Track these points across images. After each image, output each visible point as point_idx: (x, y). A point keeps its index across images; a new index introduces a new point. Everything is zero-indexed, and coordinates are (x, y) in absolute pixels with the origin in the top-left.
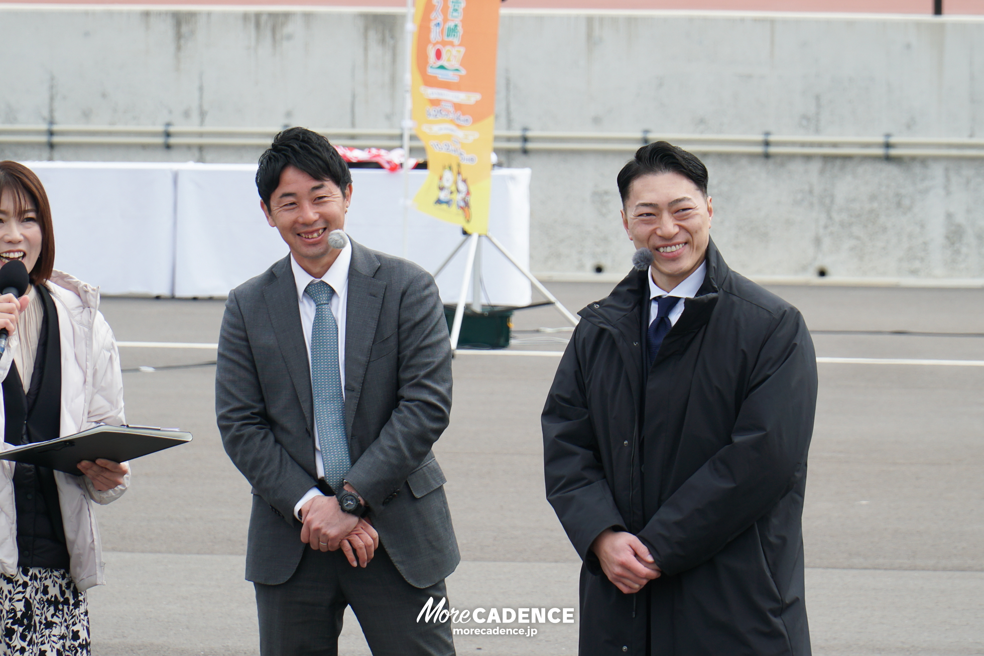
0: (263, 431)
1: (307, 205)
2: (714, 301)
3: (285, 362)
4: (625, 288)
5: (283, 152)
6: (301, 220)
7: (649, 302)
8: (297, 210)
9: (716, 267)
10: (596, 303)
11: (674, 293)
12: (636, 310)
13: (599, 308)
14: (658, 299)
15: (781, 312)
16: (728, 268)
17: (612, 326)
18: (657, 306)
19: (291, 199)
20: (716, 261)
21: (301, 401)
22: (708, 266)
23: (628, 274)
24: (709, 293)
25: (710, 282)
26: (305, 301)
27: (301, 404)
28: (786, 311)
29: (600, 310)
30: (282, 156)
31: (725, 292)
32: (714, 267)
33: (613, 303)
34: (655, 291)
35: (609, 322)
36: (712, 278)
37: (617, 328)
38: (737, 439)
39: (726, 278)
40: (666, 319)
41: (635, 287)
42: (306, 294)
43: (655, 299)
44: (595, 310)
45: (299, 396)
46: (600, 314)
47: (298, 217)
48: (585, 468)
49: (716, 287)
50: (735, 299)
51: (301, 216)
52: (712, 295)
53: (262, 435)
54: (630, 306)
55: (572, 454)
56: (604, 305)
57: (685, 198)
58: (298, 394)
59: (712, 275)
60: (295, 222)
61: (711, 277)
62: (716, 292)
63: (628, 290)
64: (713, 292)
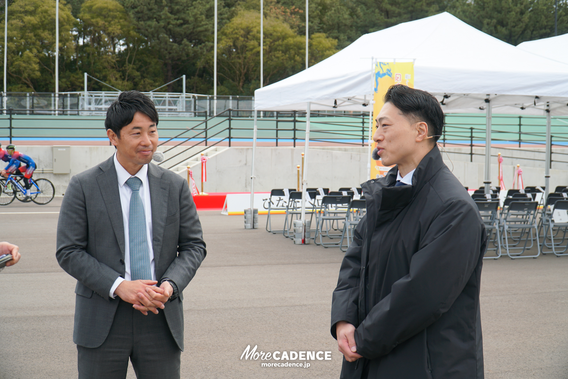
0: (81, 252)
1: (146, 135)
3: (111, 221)
5: (134, 104)
6: (143, 143)
8: (141, 137)
13: (373, 183)
15: (449, 202)
19: (138, 131)
21: (119, 244)
26: (124, 187)
27: (120, 245)
28: (453, 202)
29: (372, 185)
30: (134, 106)
33: (382, 181)
35: (371, 193)
37: (373, 197)
42: (126, 184)
45: (118, 241)
46: (370, 187)
47: (140, 142)
51: (143, 141)
53: (80, 255)
56: (377, 181)
58: (118, 240)
60: (139, 144)
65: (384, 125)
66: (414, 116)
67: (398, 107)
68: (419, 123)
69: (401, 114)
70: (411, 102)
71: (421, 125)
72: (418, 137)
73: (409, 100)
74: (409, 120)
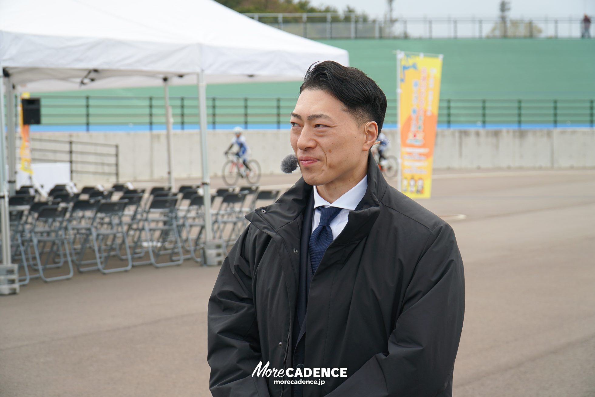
2: (375, 214)
4: (291, 198)
7: (313, 210)
9: (377, 182)
10: (263, 208)
11: (336, 204)
12: (298, 219)
13: (265, 214)
14: (320, 208)
15: (437, 228)
16: (387, 185)
17: (276, 232)
18: (320, 215)
20: (376, 177)
22: (369, 181)
23: (294, 184)
24: (371, 206)
25: (371, 196)
28: (442, 227)
29: (266, 216)
31: (384, 206)
32: (375, 182)
33: (279, 210)
34: (319, 201)
35: (272, 228)
36: (374, 193)
37: (279, 234)
38: (393, 349)
39: (385, 192)
40: (327, 228)
41: (301, 198)
43: (318, 208)
44: (261, 215)
46: (266, 220)
48: (240, 361)
49: (377, 200)
50: (394, 212)
52: (374, 209)
54: (294, 215)
55: (230, 346)
56: (271, 210)
57: (322, 115)
59: (373, 190)
61: (372, 191)
62: (378, 205)
63: (294, 200)
64: (374, 206)
65: (317, 126)
66: (362, 113)
67: (341, 100)
68: (369, 123)
69: (344, 111)
70: (359, 92)
71: (370, 126)
72: (365, 144)
73: (357, 90)
74: (357, 118)
